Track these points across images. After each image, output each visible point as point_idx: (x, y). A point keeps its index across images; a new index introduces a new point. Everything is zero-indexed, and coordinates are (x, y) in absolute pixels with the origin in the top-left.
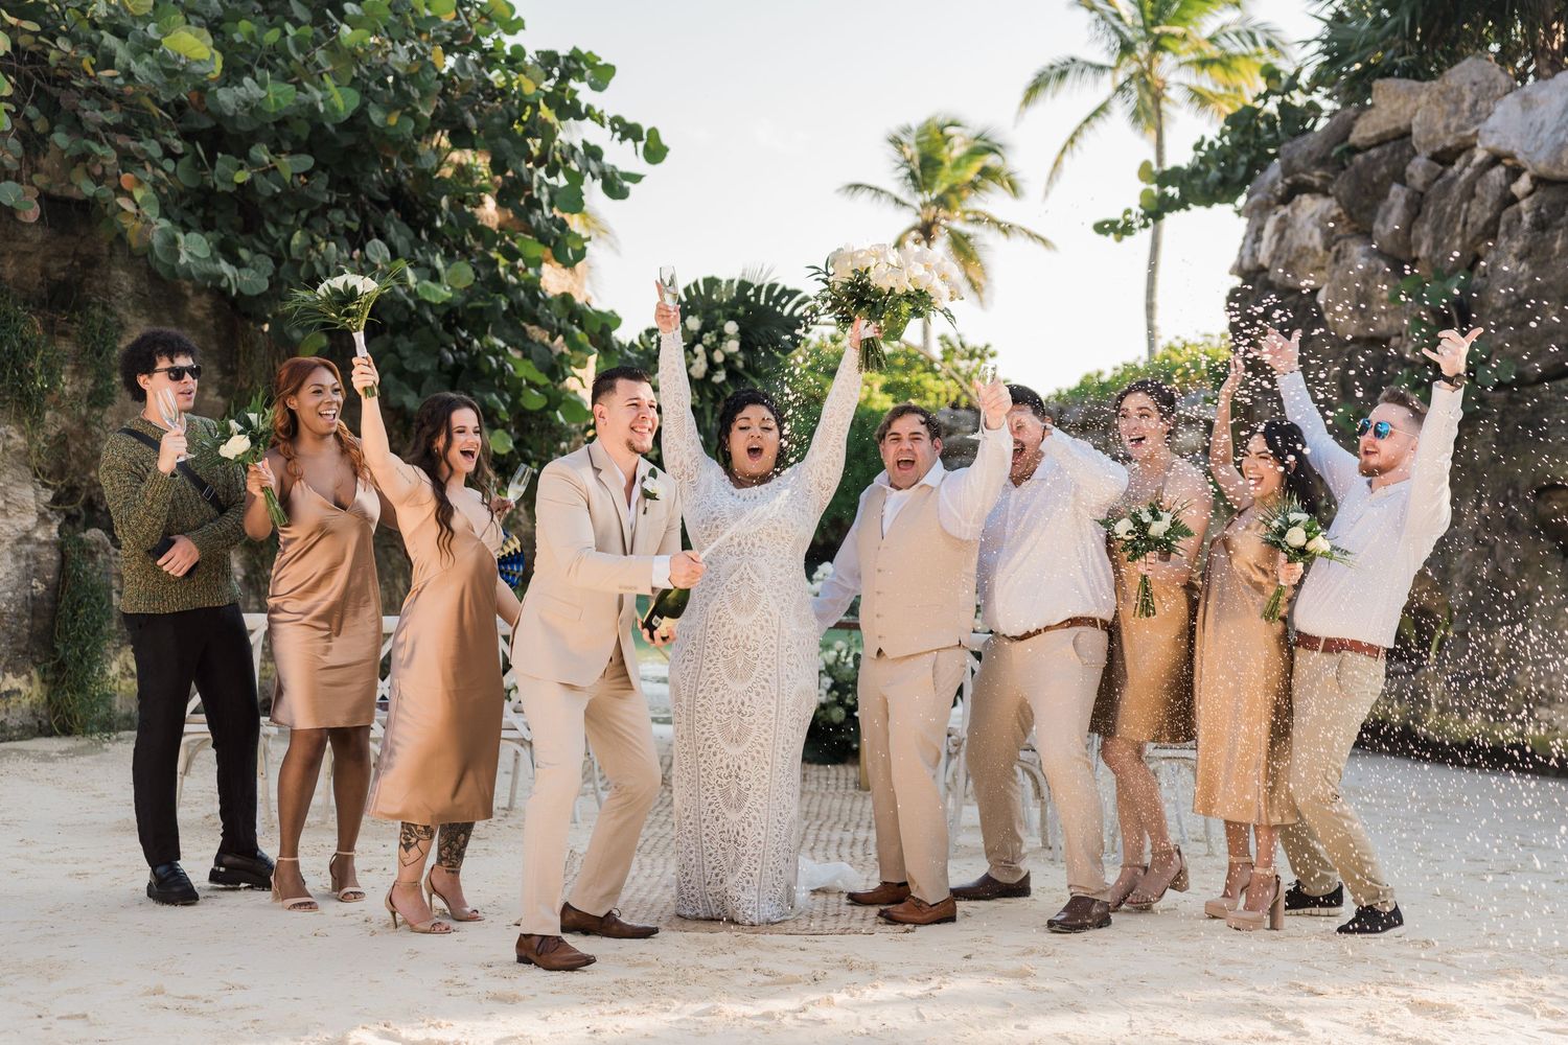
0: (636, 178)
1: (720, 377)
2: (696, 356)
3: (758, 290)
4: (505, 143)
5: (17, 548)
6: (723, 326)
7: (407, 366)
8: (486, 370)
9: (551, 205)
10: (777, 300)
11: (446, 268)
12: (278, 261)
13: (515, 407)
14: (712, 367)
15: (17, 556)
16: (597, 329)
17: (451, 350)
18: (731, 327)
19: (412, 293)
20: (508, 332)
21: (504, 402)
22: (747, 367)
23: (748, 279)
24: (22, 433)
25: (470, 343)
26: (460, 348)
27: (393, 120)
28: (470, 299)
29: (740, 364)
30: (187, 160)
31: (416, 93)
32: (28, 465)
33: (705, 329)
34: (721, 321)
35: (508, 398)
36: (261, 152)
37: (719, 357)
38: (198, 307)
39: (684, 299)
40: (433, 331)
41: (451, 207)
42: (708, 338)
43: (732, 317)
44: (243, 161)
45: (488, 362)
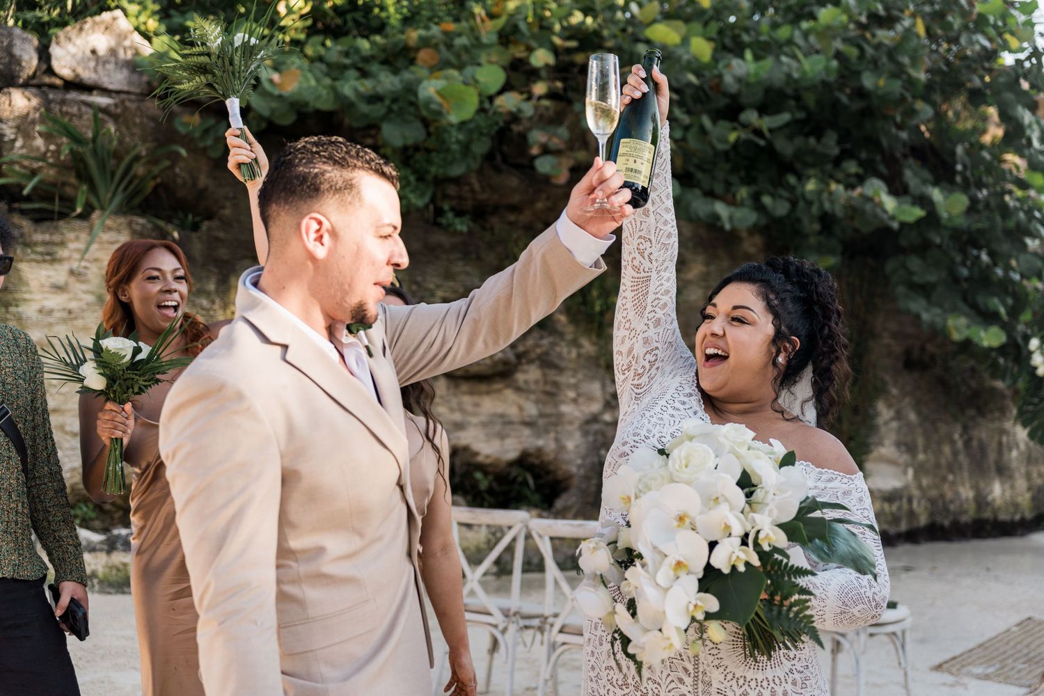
4: (1009, 96)
5: (587, 427)
7: (916, 279)
8: (995, 279)
11: (946, 198)
12: (794, 203)
15: (585, 434)
17: (964, 265)
19: (893, 218)
20: (1006, 246)
21: (1005, 305)
24: (594, 344)
25: (978, 257)
26: (973, 263)
27: (882, 82)
30: (694, 130)
31: (906, 60)
32: (598, 366)
35: (1010, 301)
36: (751, 116)
38: (751, 245)
40: (944, 252)
44: (735, 124)
45: (995, 274)
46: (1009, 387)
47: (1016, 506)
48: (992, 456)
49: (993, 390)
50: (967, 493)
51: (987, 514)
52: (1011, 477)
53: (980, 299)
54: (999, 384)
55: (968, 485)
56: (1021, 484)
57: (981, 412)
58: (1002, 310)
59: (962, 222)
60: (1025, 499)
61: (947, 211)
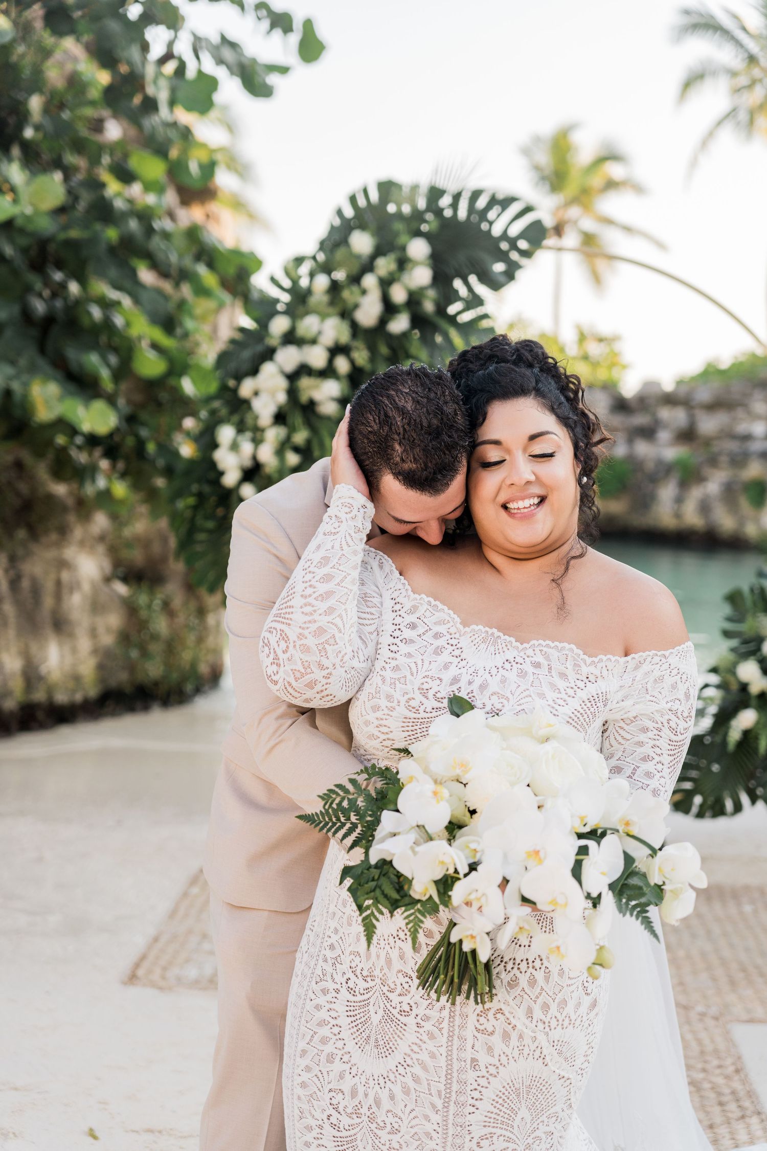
0: (284, 70)
1: (400, 324)
2: (364, 292)
3: (457, 197)
6: (403, 249)
8: (86, 322)
9: (172, 103)
10: (483, 214)
11: (28, 183)
13: (123, 371)
14: (389, 309)
16: (231, 271)
17: (40, 295)
18: (419, 249)
20: (113, 272)
21: (108, 365)
22: (441, 310)
23: (441, 184)
25: (63, 286)
26: (54, 295)
28: (65, 228)
29: (429, 307)
33: (379, 251)
34: (403, 239)
35: (113, 360)
37: (399, 295)
39: (349, 213)
40: (15, 273)
41: (47, 110)
42: (385, 265)
43: (418, 233)
45: (89, 314)
46: (71, 493)
47: (77, 678)
48: (48, 602)
49: (50, 498)
50: (13, 664)
51: (39, 696)
52: (71, 635)
53: (72, 354)
54: (60, 489)
55: (14, 649)
56: (84, 644)
57: (34, 534)
58: (105, 374)
59: (46, 226)
60: (87, 668)
61: (32, 204)
